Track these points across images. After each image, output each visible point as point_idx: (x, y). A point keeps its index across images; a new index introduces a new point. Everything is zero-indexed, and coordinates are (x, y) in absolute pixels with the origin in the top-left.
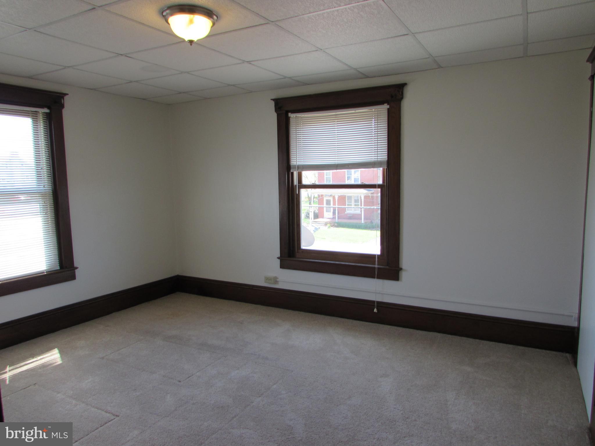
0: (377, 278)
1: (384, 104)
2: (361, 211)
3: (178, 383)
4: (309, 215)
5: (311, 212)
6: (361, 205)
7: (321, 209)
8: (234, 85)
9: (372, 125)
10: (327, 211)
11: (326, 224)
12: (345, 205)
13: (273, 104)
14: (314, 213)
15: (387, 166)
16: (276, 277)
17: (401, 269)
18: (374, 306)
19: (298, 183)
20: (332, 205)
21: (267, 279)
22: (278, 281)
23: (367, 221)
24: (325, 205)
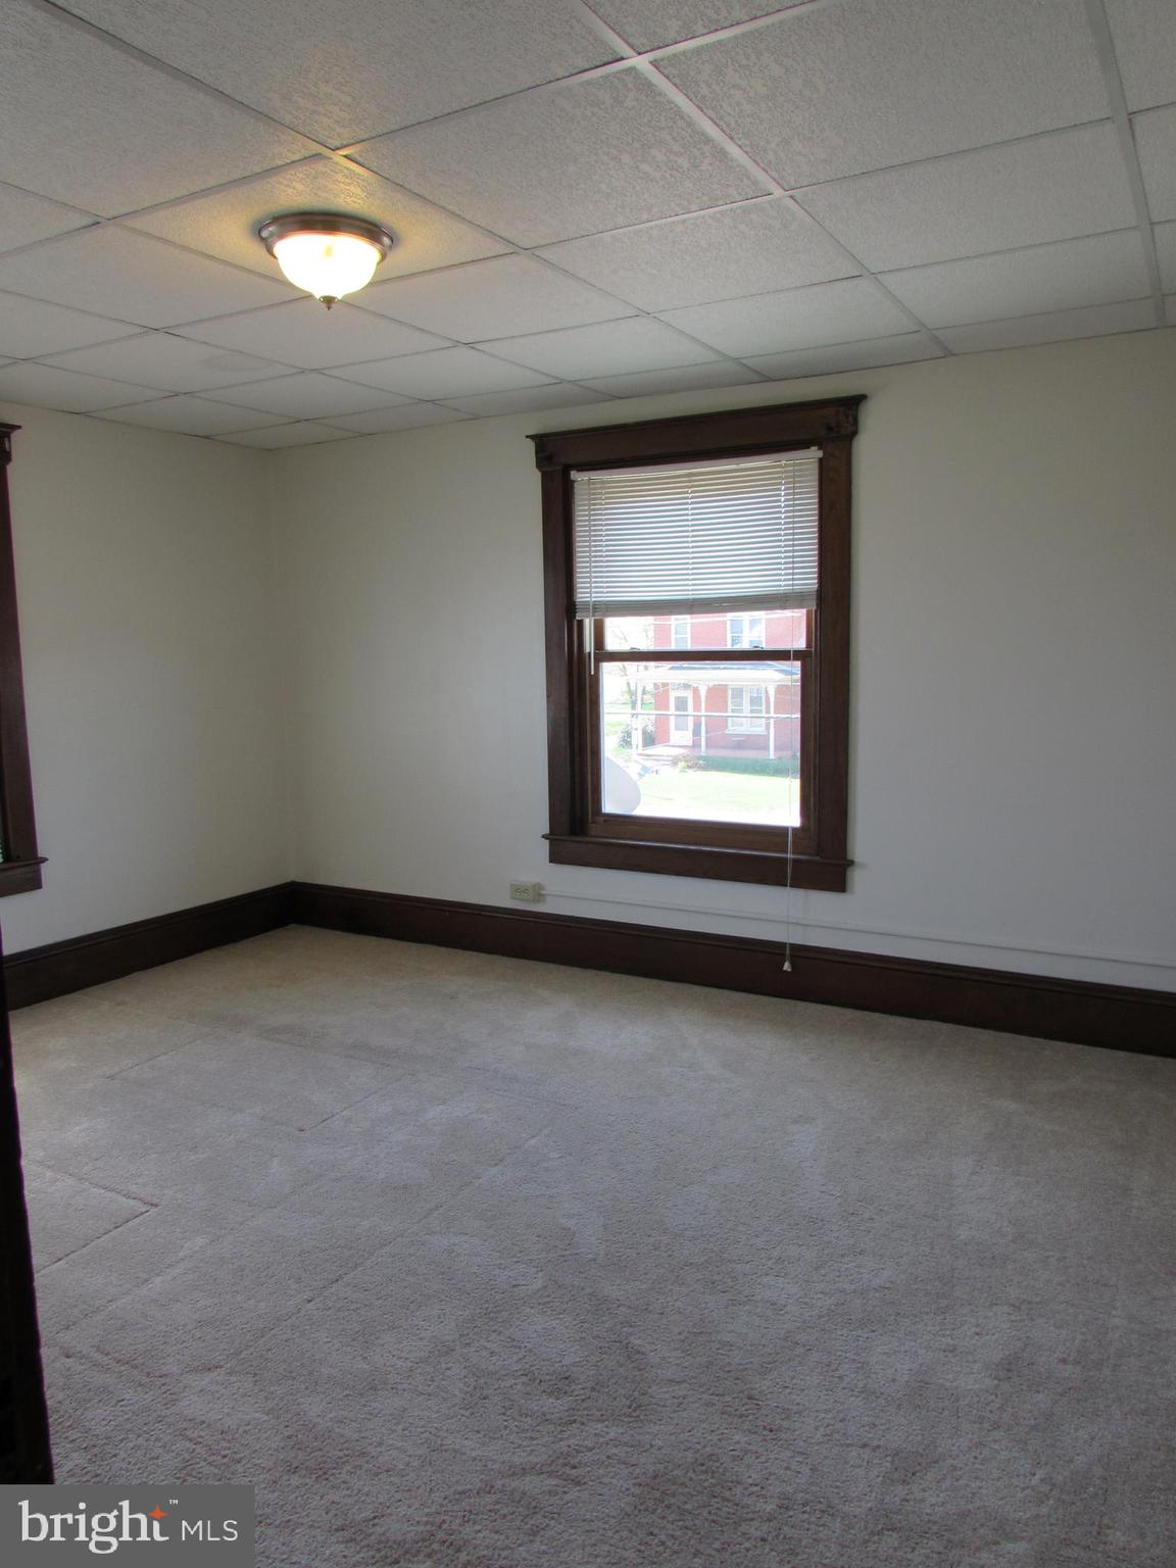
0: (791, 886)
1: (809, 448)
2: (768, 726)
3: (298, 1133)
4: (630, 737)
5: (636, 729)
6: (768, 712)
7: (662, 722)
8: (432, 401)
9: (779, 501)
10: (677, 728)
11: (675, 762)
12: (726, 711)
13: (531, 446)
14: (644, 732)
15: (817, 605)
16: (539, 884)
17: (852, 863)
18: (784, 955)
19: (596, 649)
20: (690, 711)
21: (518, 890)
22: (544, 895)
23: (784, 753)
24: (672, 710)
